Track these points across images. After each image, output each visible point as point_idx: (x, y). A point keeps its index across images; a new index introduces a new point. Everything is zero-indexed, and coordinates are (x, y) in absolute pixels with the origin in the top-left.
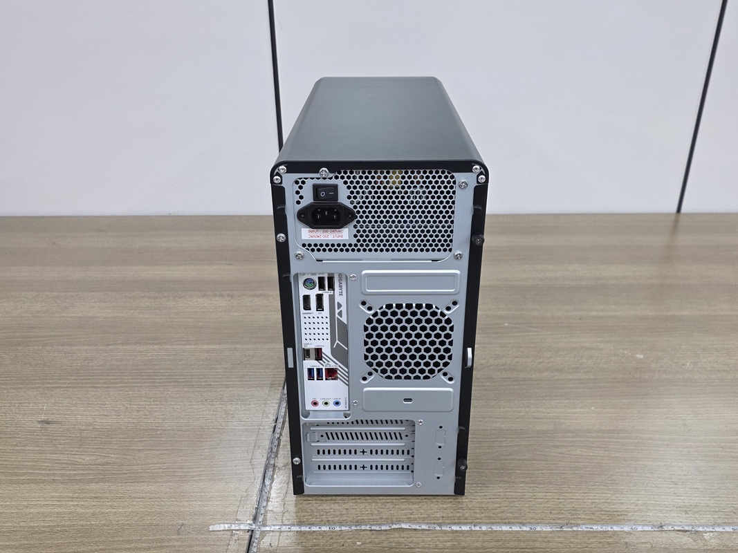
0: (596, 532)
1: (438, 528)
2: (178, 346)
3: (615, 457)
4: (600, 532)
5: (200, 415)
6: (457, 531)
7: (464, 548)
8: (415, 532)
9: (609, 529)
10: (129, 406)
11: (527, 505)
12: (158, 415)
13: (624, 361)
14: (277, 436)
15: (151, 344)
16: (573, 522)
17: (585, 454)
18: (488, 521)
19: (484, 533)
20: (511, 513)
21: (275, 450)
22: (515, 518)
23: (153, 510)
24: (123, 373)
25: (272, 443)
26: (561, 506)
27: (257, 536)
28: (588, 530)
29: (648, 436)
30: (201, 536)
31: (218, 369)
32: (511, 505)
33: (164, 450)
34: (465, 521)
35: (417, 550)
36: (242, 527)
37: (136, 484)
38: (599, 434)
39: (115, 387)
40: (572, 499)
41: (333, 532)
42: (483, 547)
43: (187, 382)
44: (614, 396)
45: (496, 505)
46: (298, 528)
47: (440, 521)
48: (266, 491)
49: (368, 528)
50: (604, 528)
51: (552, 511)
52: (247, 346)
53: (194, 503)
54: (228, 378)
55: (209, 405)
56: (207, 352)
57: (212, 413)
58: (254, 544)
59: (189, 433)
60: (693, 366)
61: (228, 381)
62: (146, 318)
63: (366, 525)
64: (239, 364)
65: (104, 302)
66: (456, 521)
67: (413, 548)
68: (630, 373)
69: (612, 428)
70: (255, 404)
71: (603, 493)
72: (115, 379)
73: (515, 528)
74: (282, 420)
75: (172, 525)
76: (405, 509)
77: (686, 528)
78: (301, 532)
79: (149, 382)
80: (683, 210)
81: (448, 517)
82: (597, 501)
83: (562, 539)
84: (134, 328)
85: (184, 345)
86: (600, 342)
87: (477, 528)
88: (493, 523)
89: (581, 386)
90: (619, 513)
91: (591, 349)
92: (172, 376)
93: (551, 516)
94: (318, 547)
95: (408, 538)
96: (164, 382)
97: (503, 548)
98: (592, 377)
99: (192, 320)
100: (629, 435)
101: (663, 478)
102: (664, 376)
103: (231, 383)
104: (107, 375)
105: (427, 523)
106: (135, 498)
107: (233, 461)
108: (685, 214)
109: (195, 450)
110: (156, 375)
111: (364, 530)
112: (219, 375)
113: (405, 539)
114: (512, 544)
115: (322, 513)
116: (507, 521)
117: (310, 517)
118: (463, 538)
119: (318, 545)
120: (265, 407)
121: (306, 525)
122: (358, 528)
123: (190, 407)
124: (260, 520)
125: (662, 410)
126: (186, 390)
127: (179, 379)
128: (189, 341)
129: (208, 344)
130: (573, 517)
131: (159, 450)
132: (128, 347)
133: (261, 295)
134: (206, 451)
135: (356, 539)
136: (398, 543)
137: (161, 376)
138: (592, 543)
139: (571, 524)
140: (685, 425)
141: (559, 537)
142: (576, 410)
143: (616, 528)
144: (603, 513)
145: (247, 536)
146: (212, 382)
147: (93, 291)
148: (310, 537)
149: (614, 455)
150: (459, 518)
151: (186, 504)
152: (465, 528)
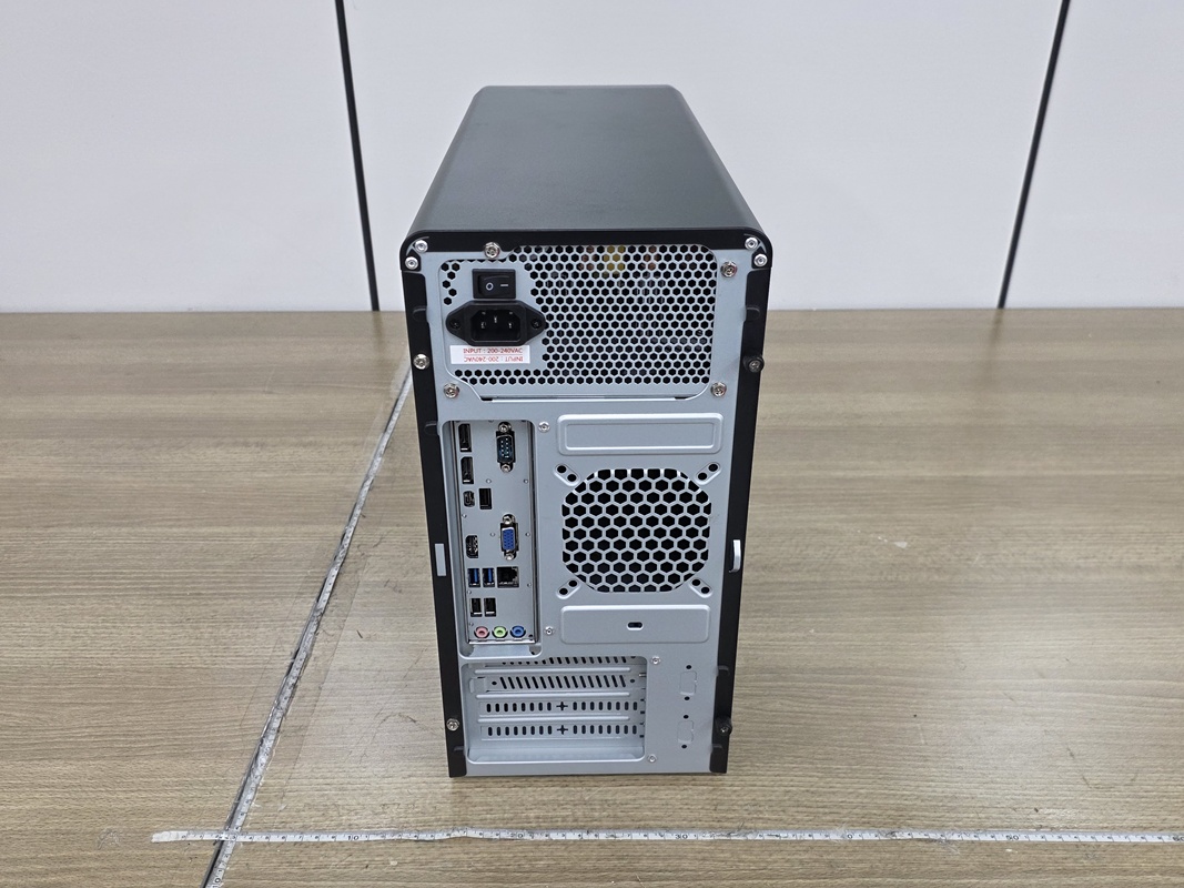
0: (785, 842)
1: (527, 837)
2: (159, 530)
3: (837, 714)
4: (791, 842)
5: (172, 645)
6: (557, 841)
7: (564, 870)
8: (487, 844)
9: (807, 837)
10: (60, 630)
11: (679, 796)
12: (105, 645)
13: (876, 553)
14: (293, 681)
15: (117, 525)
16: (749, 825)
17: (789, 709)
18: (611, 824)
19: (601, 844)
20: (651, 809)
21: (284, 704)
22: (656, 818)
23: (65, 807)
24: (61, 574)
25: (281, 692)
26: (734, 798)
27: (229, 849)
28: (771, 838)
29: (892, 678)
30: (136, 852)
31: (217, 567)
32: (654, 796)
33: (103, 704)
34: (575, 824)
35: (487, 874)
36: (207, 837)
37: (47, 762)
38: (815, 676)
39: (45, 598)
40: (755, 785)
41: (355, 843)
42: (597, 870)
43: (162, 589)
44: (849, 611)
45: (629, 797)
46: (298, 836)
47: (534, 825)
48: (257, 773)
49: (412, 837)
50: (799, 836)
51: (719, 807)
52: (272, 529)
53: (136, 794)
54: (230, 582)
55: (191, 627)
56: (205, 538)
57: (193, 641)
58: (221, 866)
59: (148, 675)
60: (984, 562)
61: (229, 588)
62: (118, 482)
63: (410, 832)
64: (252, 559)
65: (55, 455)
66: (559, 824)
67: (480, 871)
68: (881, 573)
69: (837, 665)
70: (267, 626)
71: (807, 776)
72: (49, 584)
73: (653, 836)
74: (305, 654)
75: (92, 833)
76: (481, 804)
77: (932, 836)
78: (301, 843)
79: (102, 589)
80: (1011, 301)
81: (545, 818)
82: (794, 789)
83: (727, 855)
84: (95, 498)
85: (171, 526)
86: (841, 521)
87: (592, 836)
88: (618, 828)
89: (800, 593)
90: (827, 810)
91: (825, 532)
92: (141, 578)
93: (715, 815)
94: (325, 870)
95: (476, 854)
96: (126, 589)
97: (629, 870)
98: (819, 579)
99: (192, 485)
100: (863, 677)
101: (907, 750)
102: (936, 577)
103: (235, 591)
104: (37, 578)
105: (511, 828)
106: (40, 786)
107: (212, 723)
108: (1010, 310)
109: (153, 704)
110: (115, 578)
111: (406, 841)
112: (217, 577)
113: (471, 855)
114: (645, 863)
115: (342, 811)
116: (642, 823)
117: (321, 819)
118: (566, 854)
119: (326, 867)
120: (282, 631)
121: (311, 832)
122: (396, 837)
123: (158, 631)
124: (239, 823)
125: (923, 635)
126: (159, 602)
127: (150, 584)
128: (179, 520)
129: (211, 525)
130: (751, 816)
131: (95, 704)
132: (80, 529)
133: (310, 444)
134: (170, 706)
135: (391, 855)
136: (457, 862)
137: (123, 578)
138: (775, 862)
139: (746, 828)
140: (957, 660)
141: (723, 851)
142: (784, 635)
143: (817, 836)
144: (800, 809)
145: (212, 852)
146: (203, 589)
147: (42, 437)
148: (314, 852)
149: (832, 711)
150: (564, 819)
151: (122, 796)
152: (572, 836)
